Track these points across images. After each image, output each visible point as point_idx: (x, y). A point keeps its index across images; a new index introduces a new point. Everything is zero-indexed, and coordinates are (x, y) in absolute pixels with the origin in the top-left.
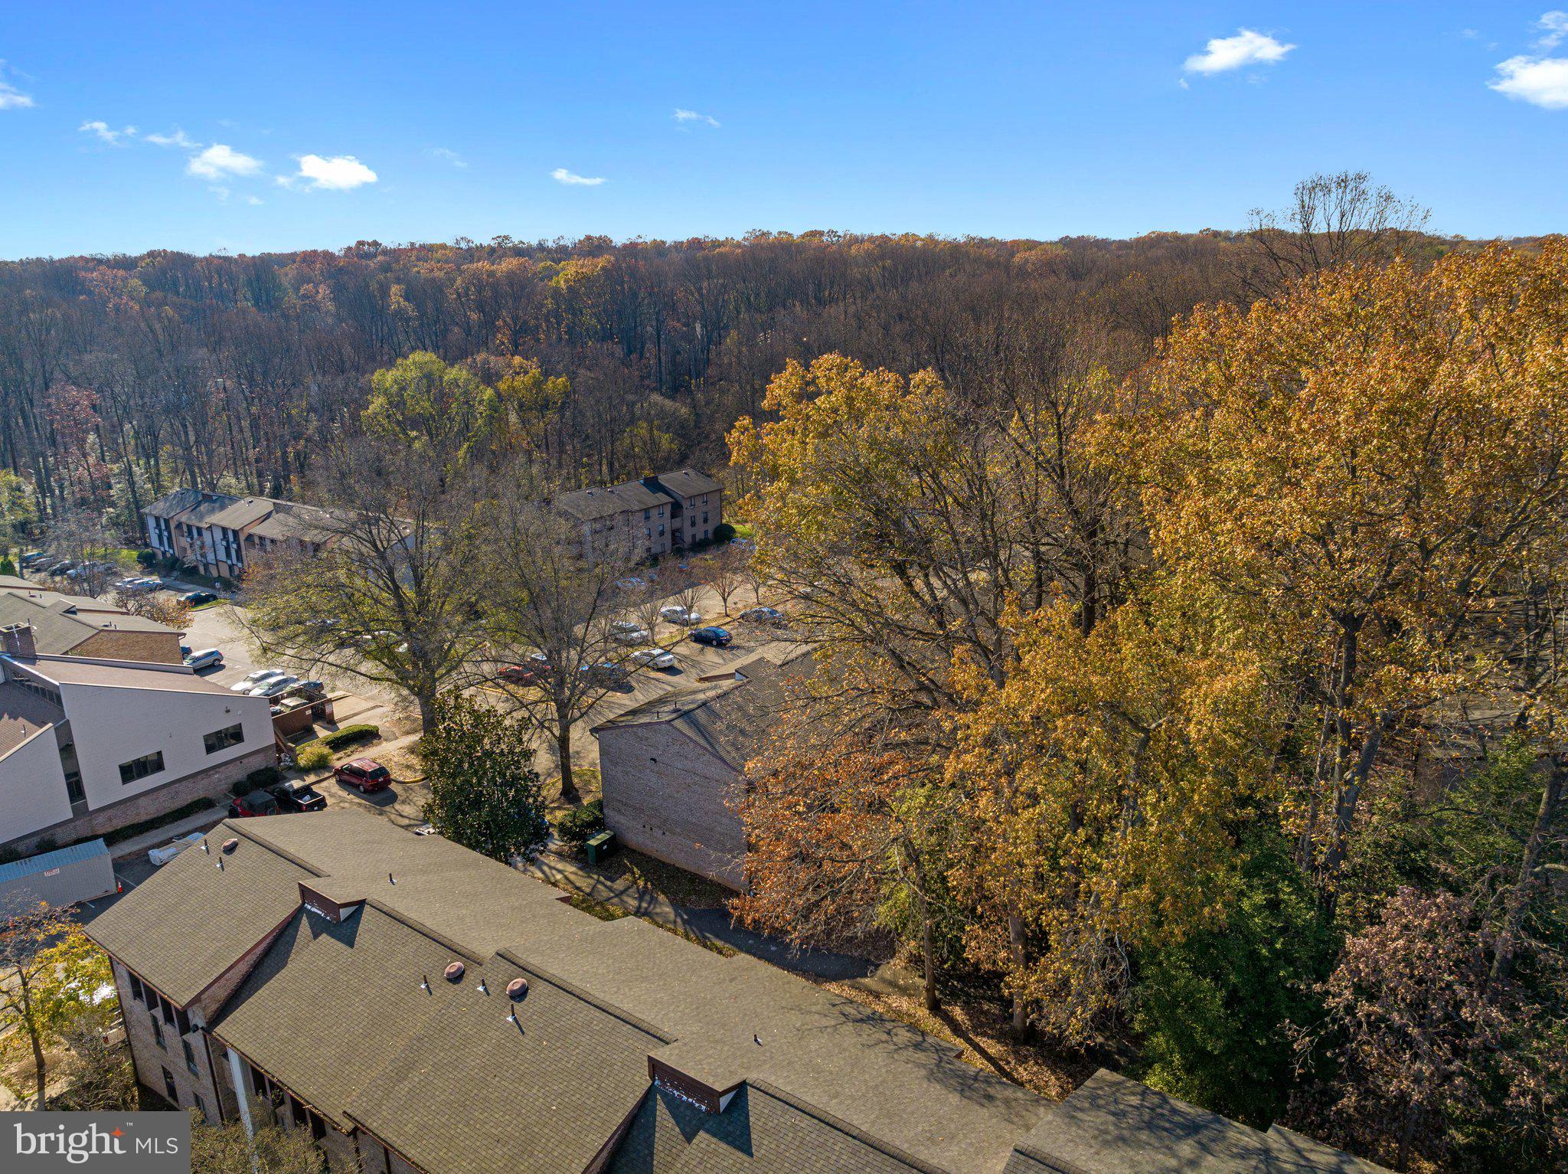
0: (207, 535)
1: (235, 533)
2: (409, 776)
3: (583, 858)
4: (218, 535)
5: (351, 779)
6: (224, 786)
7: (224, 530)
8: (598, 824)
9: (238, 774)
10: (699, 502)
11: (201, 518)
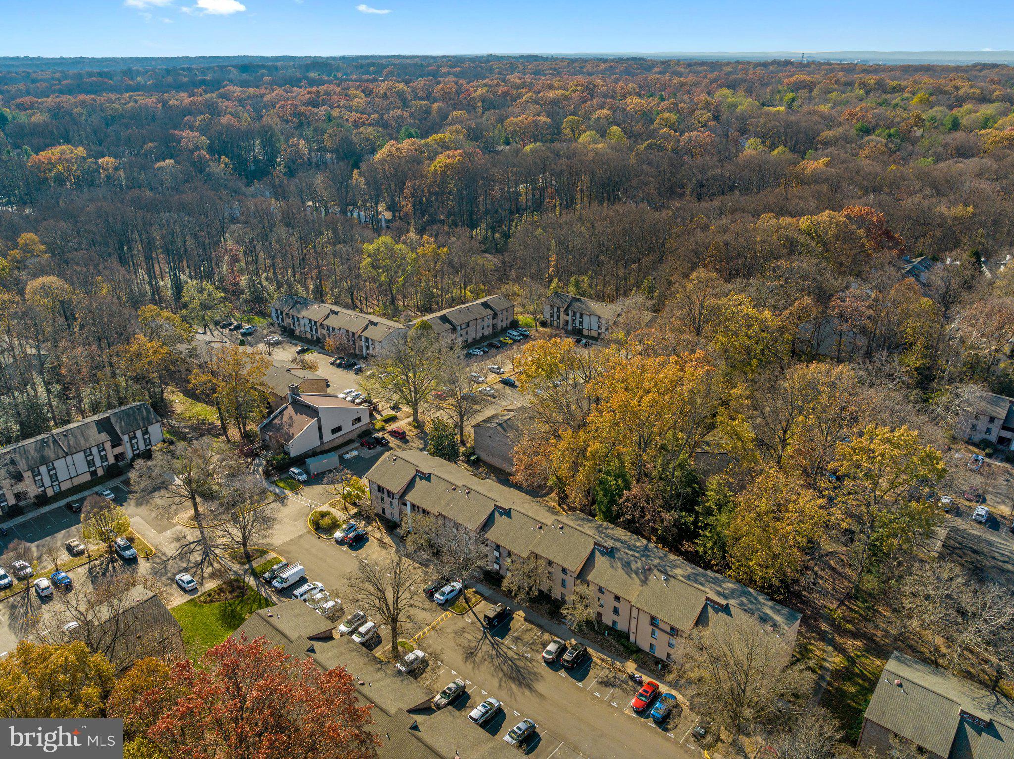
0: (301, 321)
1: (315, 322)
2: (411, 434)
3: (468, 462)
4: (307, 322)
5: (393, 433)
6: (356, 435)
7: (310, 320)
8: (473, 454)
9: (359, 431)
10: (504, 312)
11: (299, 312)
